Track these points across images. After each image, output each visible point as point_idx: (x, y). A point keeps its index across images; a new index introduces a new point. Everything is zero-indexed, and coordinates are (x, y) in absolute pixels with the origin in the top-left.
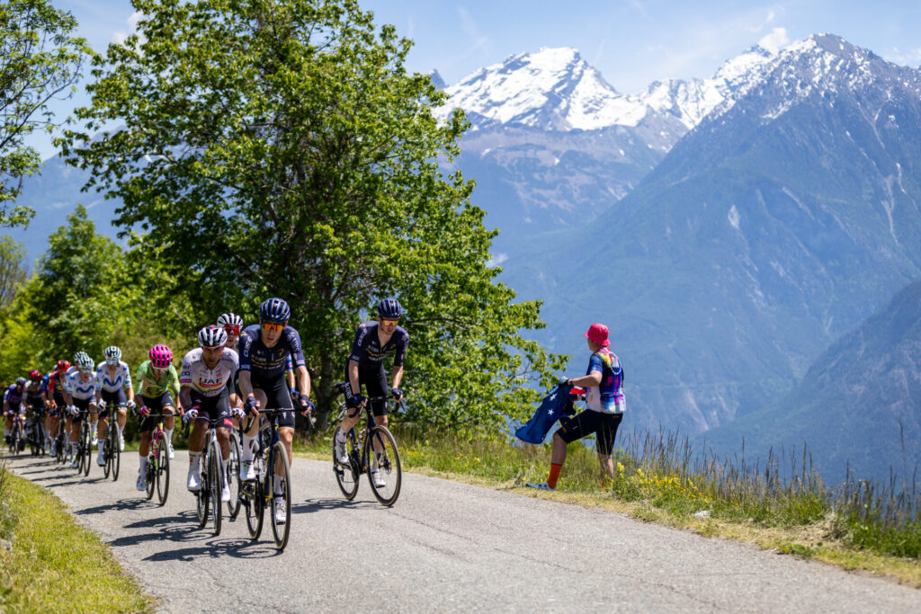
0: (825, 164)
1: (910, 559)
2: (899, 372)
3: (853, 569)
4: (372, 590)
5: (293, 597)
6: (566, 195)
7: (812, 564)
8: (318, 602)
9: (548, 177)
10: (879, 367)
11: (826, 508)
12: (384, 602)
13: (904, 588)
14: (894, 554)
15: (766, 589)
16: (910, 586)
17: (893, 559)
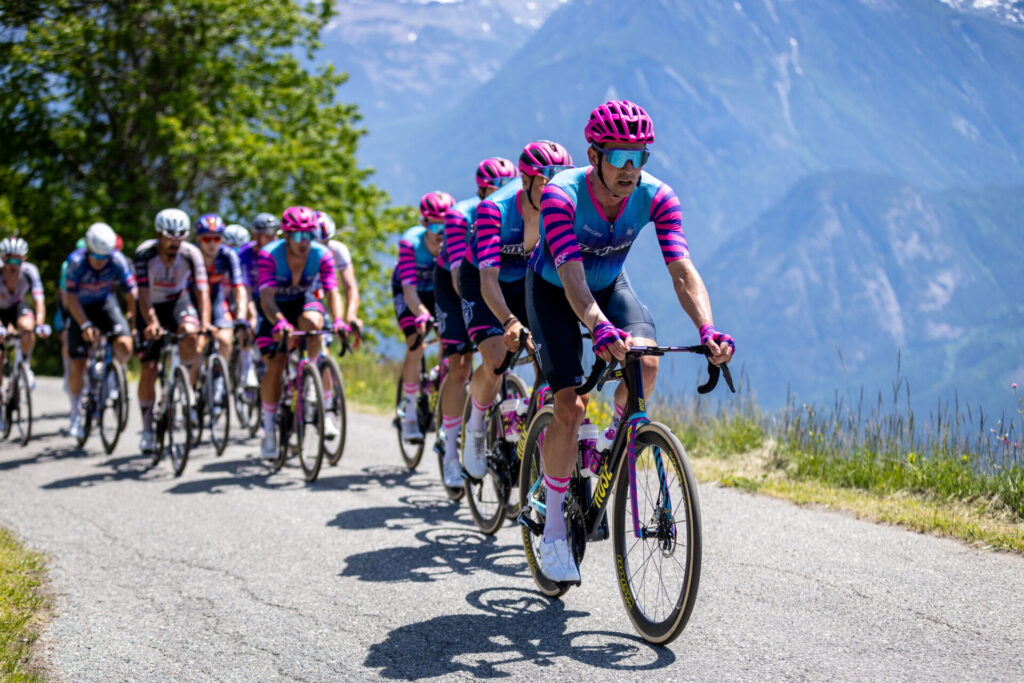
0: (713, 40)
1: (861, 490)
2: (795, 273)
3: (805, 503)
4: (287, 539)
5: (201, 549)
6: (423, 76)
7: (759, 498)
8: (230, 554)
9: (403, 56)
10: (772, 267)
11: (763, 435)
12: (307, 553)
13: (862, 523)
14: (843, 485)
15: (718, 528)
16: (868, 521)
17: (843, 491)
